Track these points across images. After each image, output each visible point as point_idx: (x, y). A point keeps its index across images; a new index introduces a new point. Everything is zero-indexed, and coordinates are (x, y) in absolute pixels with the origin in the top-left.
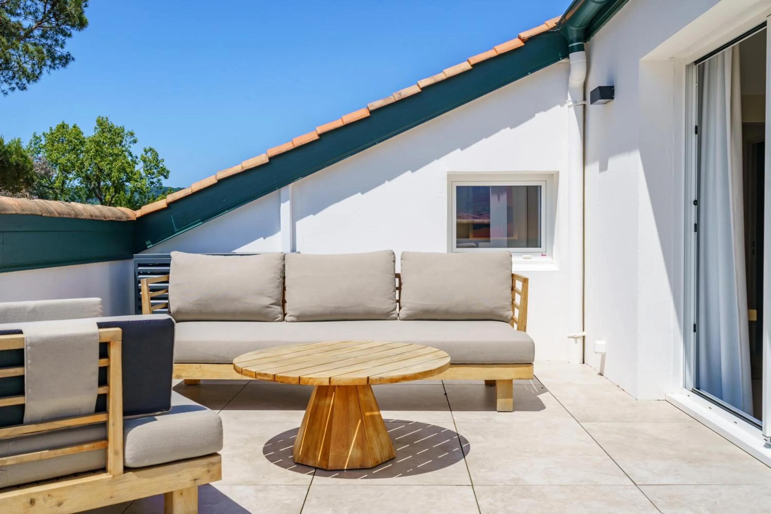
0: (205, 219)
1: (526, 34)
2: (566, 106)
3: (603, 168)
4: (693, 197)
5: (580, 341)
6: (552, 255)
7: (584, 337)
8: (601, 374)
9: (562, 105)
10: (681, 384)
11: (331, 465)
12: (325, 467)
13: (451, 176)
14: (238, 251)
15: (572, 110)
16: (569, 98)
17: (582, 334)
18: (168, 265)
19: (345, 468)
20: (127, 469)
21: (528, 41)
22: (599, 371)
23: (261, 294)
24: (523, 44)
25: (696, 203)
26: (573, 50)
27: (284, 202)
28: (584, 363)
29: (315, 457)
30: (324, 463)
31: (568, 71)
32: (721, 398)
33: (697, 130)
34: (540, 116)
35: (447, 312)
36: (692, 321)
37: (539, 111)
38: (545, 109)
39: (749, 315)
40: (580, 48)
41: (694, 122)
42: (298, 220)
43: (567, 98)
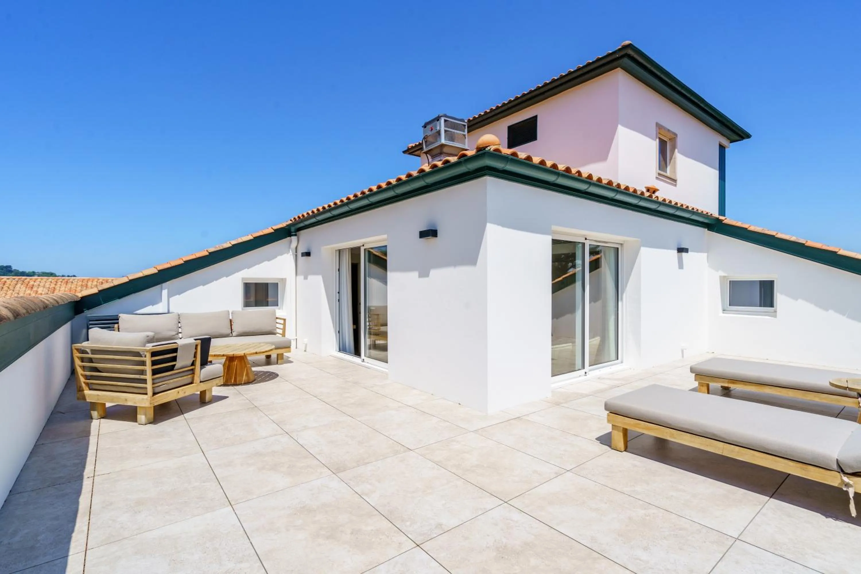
0: (120, 297)
1: (275, 227)
2: (289, 254)
3: (306, 278)
4: (338, 291)
5: (295, 340)
6: (282, 309)
7: (296, 339)
8: (305, 351)
9: (288, 254)
10: (335, 349)
11: (238, 383)
12: (235, 384)
13: (243, 279)
14: (138, 312)
15: (292, 257)
16: (291, 252)
17: (296, 338)
18: (118, 319)
19: (243, 383)
20: (201, 382)
21: (276, 230)
22: (304, 349)
23: (171, 330)
24: (273, 231)
25: (339, 293)
26: (293, 235)
27: (164, 290)
28: (296, 348)
29: (231, 382)
30: (235, 382)
31: (291, 242)
32: (346, 352)
33: (339, 270)
34: (279, 257)
35: (253, 332)
36: (338, 330)
37: (279, 255)
38: (282, 255)
39: (353, 327)
40: (296, 235)
41: (338, 268)
42: (171, 297)
43: (289, 251)
